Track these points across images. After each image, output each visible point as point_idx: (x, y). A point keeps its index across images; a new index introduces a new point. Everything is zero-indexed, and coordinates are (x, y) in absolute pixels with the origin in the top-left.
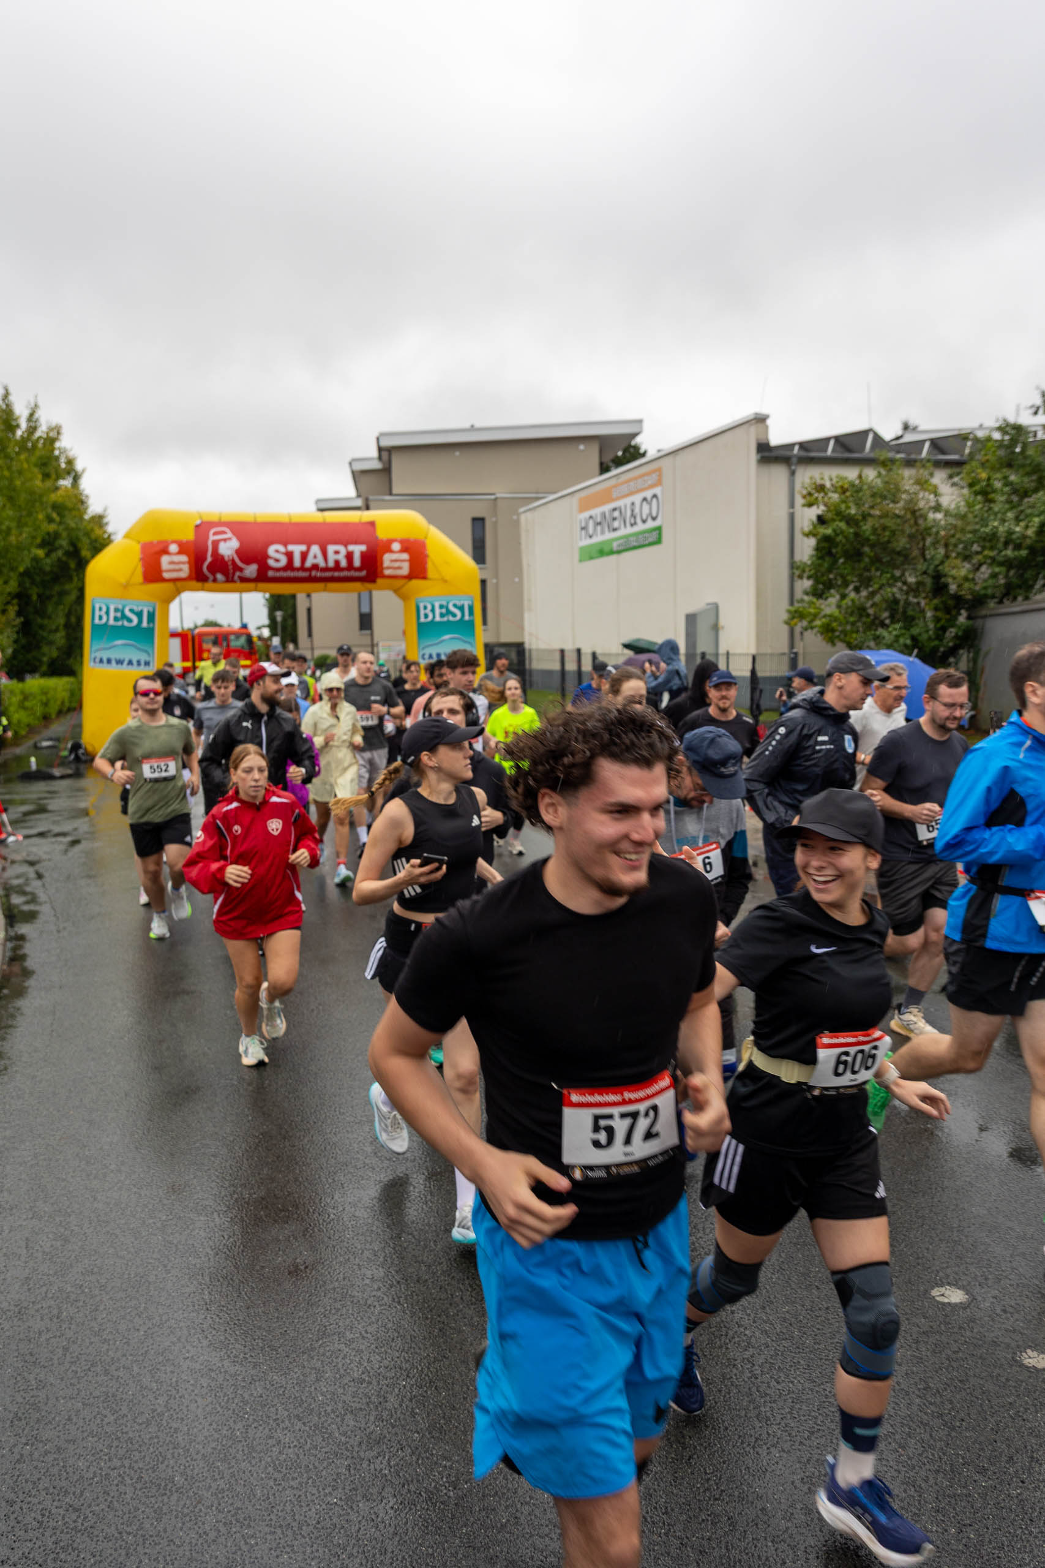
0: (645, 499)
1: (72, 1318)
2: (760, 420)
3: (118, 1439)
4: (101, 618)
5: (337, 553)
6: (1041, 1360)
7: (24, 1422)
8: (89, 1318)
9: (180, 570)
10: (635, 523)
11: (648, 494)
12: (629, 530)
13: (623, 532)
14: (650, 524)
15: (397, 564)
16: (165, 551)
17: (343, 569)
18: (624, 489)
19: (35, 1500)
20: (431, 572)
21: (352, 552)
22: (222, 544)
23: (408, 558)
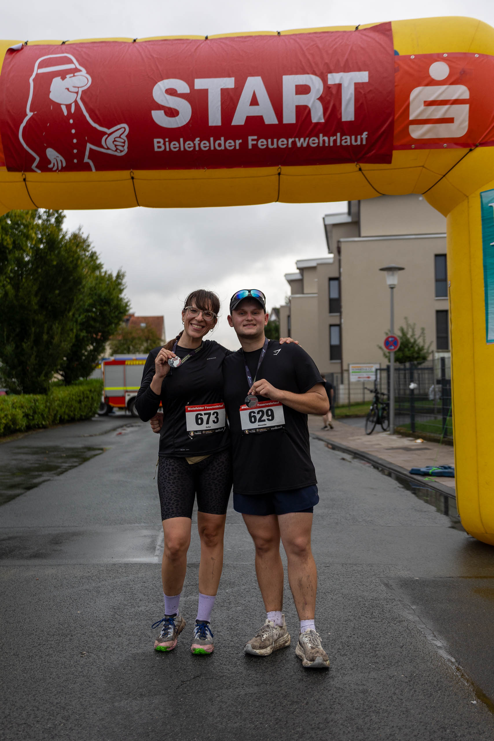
5: (302, 91)
15: (440, 112)
17: (316, 130)
21: (339, 86)
22: (57, 81)
23: (466, 95)
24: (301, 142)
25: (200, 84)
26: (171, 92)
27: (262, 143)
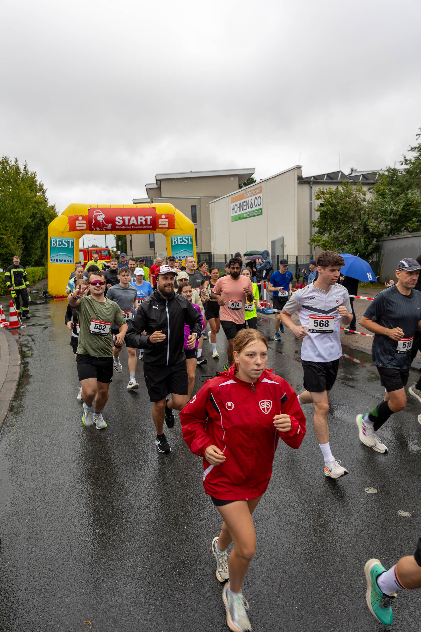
0: (256, 198)
1: (49, 501)
2: (299, 168)
3: (67, 545)
4: (54, 244)
5: (141, 219)
6: (404, 514)
7: (32, 539)
8: (55, 501)
9: (83, 226)
10: (252, 207)
11: (257, 196)
12: (250, 210)
13: (247, 210)
14: (258, 207)
15: (164, 223)
16: (77, 219)
17: (144, 225)
18: (248, 194)
19: (37, 567)
20: (176, 226)
21: (147, 219)
22: (98, 216)
23: (168, 221)
24: (141, 227)
25: (124, 217)
26: (119, 219)
27: (135, 227)
